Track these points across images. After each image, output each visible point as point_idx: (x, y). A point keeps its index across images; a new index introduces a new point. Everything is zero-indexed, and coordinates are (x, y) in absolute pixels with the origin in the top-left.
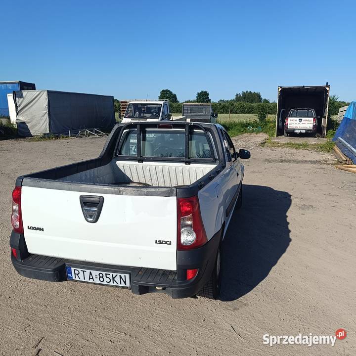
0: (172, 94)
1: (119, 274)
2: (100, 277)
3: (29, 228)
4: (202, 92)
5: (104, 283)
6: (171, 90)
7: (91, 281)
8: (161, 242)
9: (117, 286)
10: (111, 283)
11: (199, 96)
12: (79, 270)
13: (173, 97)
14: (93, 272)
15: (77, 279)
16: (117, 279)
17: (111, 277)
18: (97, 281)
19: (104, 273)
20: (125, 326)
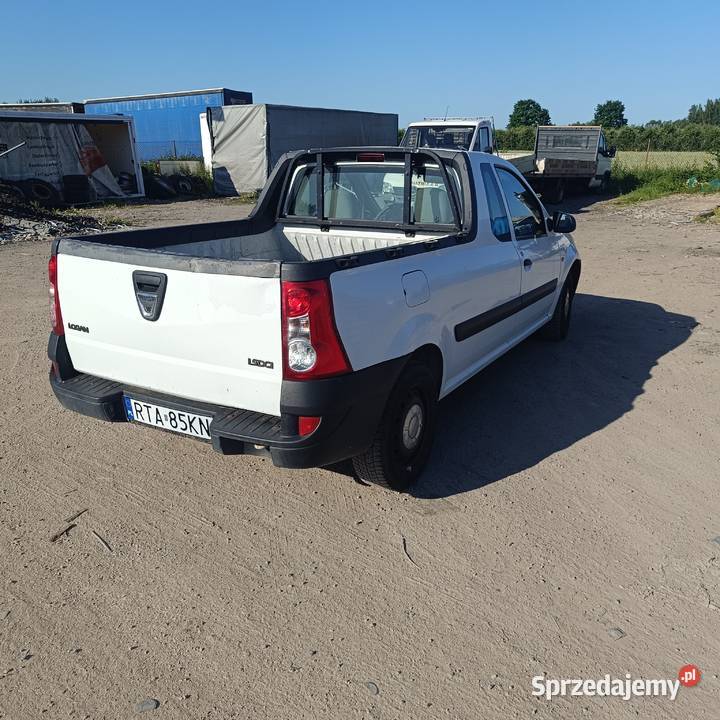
0: (540, 110)
1: (197, 417)
2: (171, 419)
3: (70, 326)
4: (609, 103)
5: (178, 430)
6: (537, 101)
7: (159, 425)
8: (257, 363)
9: (197, 438)
10: (188, 432)
11: (600, 113)
12: (142, 404)
13: (542, 116)
14: (160, 409)
15: (140, 420)
16: (196, 424)
17: (185, 419)
18: (167, 425)
19: (176, 412)
20: (220, 511)
